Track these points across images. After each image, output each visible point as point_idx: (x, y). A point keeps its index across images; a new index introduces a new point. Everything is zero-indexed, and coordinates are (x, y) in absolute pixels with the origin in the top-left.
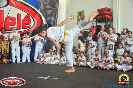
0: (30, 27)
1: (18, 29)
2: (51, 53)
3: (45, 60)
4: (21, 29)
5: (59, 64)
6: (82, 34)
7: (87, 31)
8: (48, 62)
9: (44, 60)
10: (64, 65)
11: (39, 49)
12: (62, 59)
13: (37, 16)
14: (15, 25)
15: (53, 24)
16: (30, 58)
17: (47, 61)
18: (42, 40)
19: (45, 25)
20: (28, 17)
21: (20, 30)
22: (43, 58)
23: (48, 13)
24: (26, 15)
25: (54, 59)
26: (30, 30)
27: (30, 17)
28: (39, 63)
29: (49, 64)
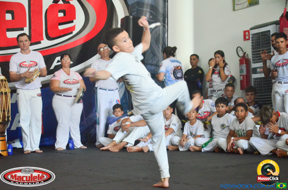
0: (74, 33)
1: (33, 42)
4: (43, 39)
5: (181, 149)
6: (250, 41)
7: (269, 31)
9: (124, 138)
10: (196, 151)
11: (110, 102)
12: (189, 133)
14: (22, 29)
16: (81, 134)
19: (122, 20)
21: (40, 43)
29: (146, 151)
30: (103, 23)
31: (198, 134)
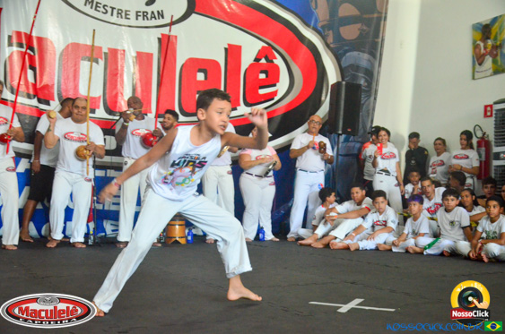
0: (276, 99)
2: (359, 203)
3: (333, 233)
4: (239, 105)
5: (394, 250)
6: (493, 119)
8: (348, 242)
9: (330, 231)
10: (416, 253)
11: (311, 186)
12: (411, 231)
13: (304, 49)
15: (366, 81)
16: (272, 223)
17: (342, 237)
18: (322, 148)
19: (332, 86)
20: (266, 59)
21: (236, 109)
22: (325, 223)
23: (345, 38)
24: (260, 48)
25: (373, 227)
26: (274, 111)
27: (276, 58)
28: (309, 245)
29: (352, 249)
30: (311, 90)
31: (422, 231)
